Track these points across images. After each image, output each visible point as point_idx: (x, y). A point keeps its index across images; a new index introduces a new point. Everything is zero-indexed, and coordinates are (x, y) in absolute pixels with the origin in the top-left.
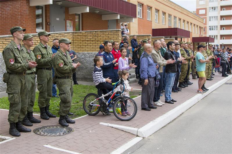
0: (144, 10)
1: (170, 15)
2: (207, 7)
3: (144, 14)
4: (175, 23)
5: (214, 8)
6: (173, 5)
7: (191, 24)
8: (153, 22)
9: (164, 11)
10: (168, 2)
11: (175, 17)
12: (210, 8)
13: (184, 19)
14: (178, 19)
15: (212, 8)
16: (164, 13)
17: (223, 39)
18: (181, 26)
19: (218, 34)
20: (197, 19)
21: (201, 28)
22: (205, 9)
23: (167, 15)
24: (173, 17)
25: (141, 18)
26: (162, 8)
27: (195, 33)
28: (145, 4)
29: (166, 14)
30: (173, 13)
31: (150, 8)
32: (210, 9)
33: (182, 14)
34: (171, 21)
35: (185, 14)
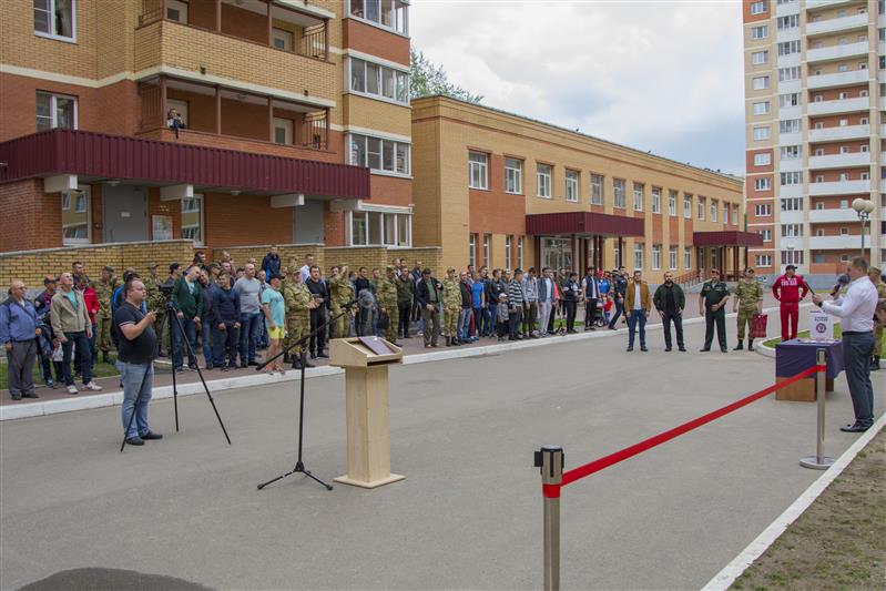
0: (495, 168)
1: (597, 177)
2: (775, 147)
3: (495, 178)
4: (620, 197)
5: (793, 150)
6: (610, 148)
7: (689, 195)
8: (528, 198)
9: (572, 166)
11: (619, 182)
12: (782, 148)
13: (658, 184)
14: (629, 186)
15: (789, 149)
16: (574, 172)
17: (820, 235)
18: (644, 204)
19: (805, 220)
21: (731, 206)
22: (770, 151)
23: (585, 176)
24: (609, 181)
25: (486, 189)
26: (563, 159)
27: (704, 220)
28: (498, 152)
29: (582, 173)
30: (613, 170)
31: (521, 161)
32: (783, 153)
33: (650, 171)
34: (603, 192)
35: (660, 171)
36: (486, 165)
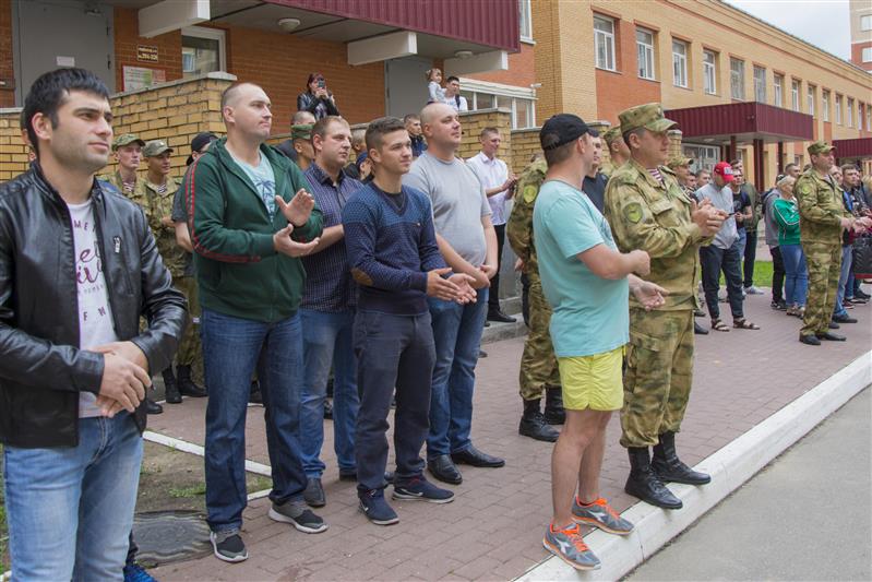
0: (623, 41)
1: (736, 62)
3: (623, 55)
4: (761, 89)
6: (749, 23)
7: (827, 92)
8: (663, 86)
9: (710, 44)
10: (716, 7)
11: (759, 68)
13: (797, 76)
14: (770, 75)
16: (713, 54)
18: (784, 102)
20: (850, 76)
21: (866, 107)
23: (724, 61)
24: (749, 68)
25: (614, 70)
26: (700, 33)
27: (842, 125)
28: (627, 17)
29: (721, 55)
30: (751, 53)
31: (652, 34)
33: (788, 57)
34: (743, 83)
35: (799, 58)
36: (612, 36)
